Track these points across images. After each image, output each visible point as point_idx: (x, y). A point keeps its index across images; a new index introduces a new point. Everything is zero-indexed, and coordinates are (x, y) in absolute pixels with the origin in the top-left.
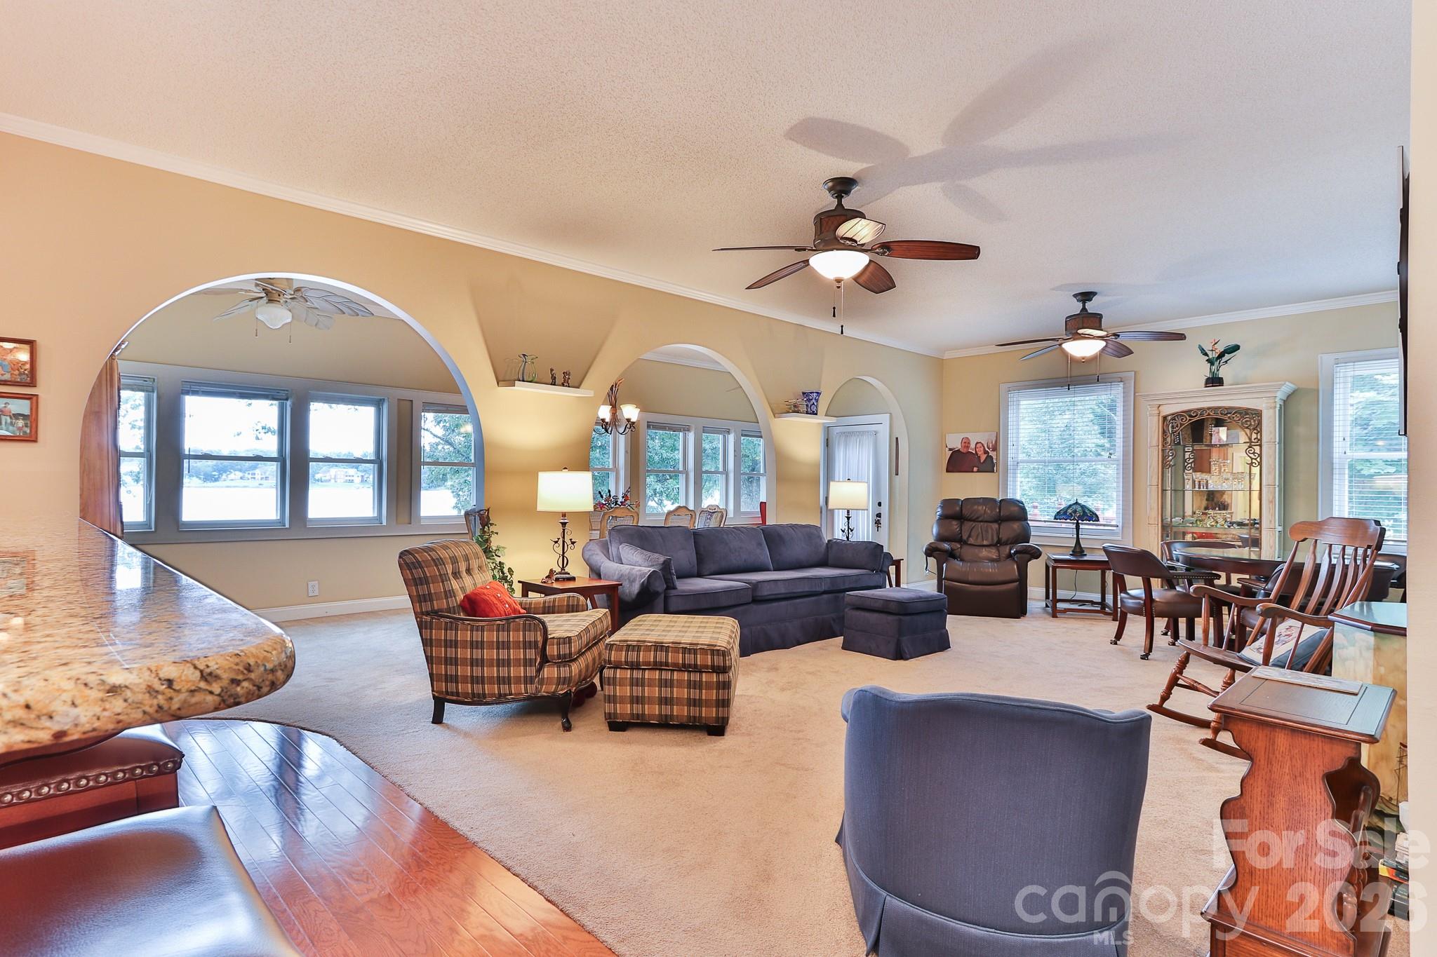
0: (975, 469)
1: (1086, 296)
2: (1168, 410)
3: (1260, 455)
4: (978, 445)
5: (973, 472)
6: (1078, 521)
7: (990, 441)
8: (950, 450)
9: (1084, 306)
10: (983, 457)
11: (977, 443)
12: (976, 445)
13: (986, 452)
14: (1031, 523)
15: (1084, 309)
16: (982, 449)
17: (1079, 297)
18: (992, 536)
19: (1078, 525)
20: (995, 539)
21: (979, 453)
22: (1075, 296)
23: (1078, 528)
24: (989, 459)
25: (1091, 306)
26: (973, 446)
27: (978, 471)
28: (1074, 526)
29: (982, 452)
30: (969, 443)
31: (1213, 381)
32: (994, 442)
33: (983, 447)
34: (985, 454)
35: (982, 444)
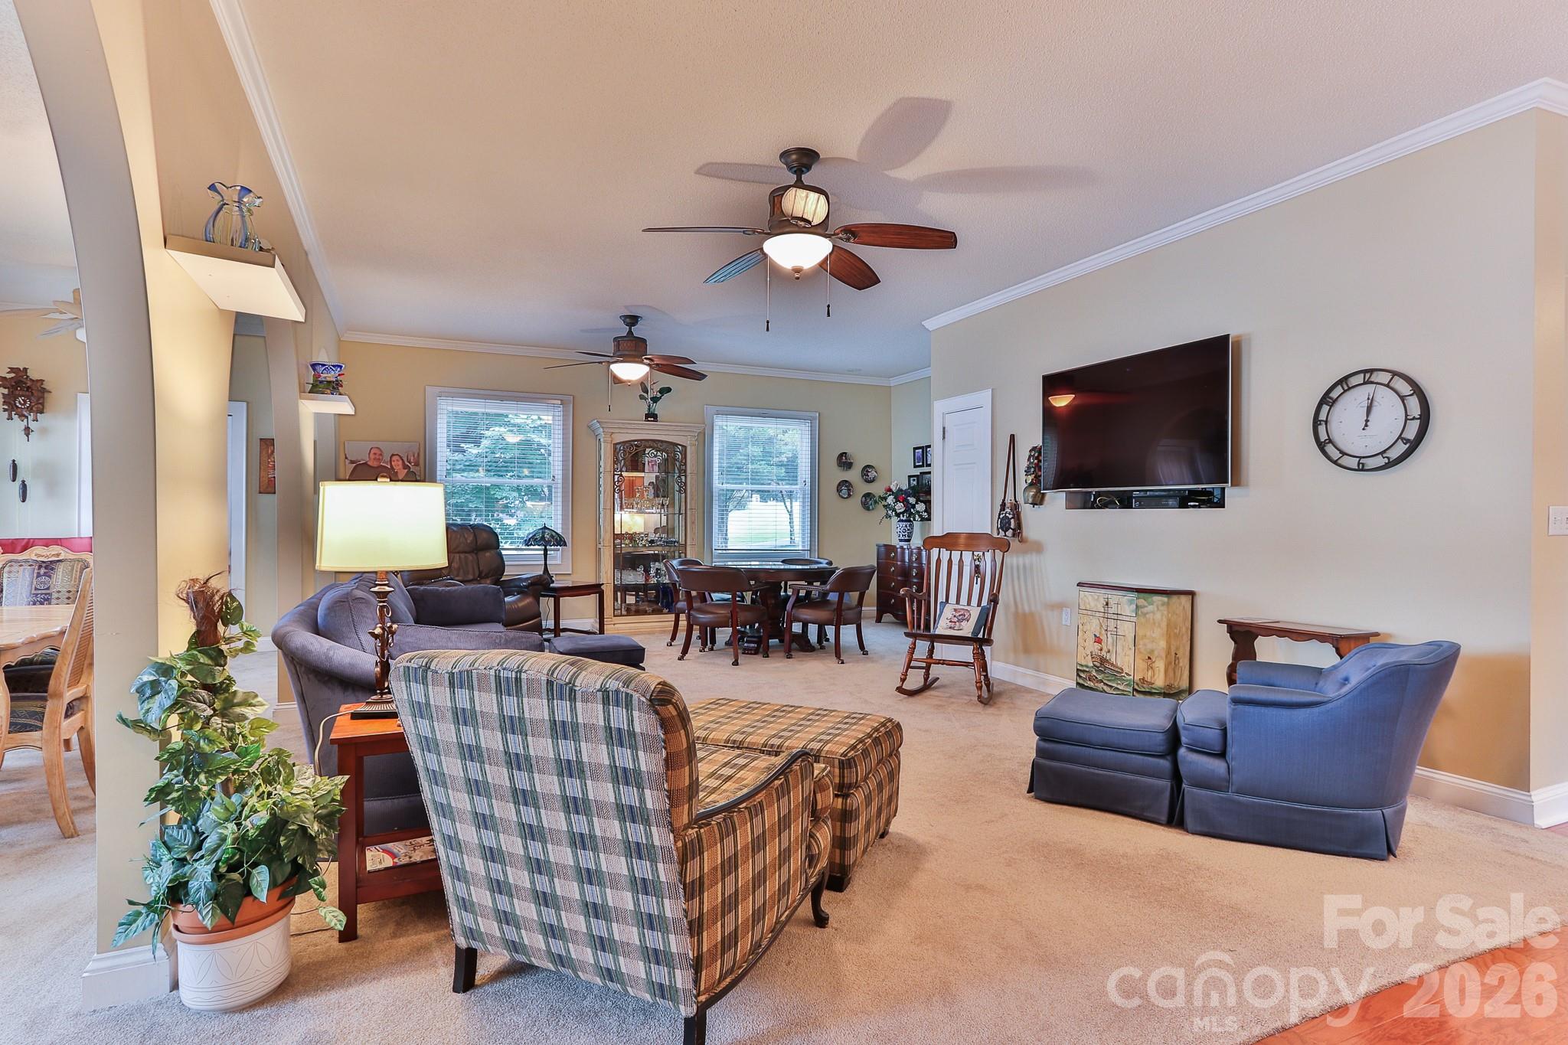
1: (632, 320)
2: (620, 438)
3: (685, 484)
4: (394, 458)
6: (546, 547)
8: (352, 462)
9: (630, 329)
10: (403, 473)
11: (393, 455)
12: (391, 458)
14: (504, 552)
15: (630, 332)
16: (400, 462)
17: (628, 320)
18: (473, 569)
19: (546, 550)
20: (477, 574)
21: (396, 469)
22: (620, 317)
23: (546, 555)
24: (410, 475)
25: (638, 331)
26: (386, 458)
28: (542, 552)
29: (401, 466)
30: (381, 455)
31: (651, 416)
32: (416, 455)
33: (402, 460)
34: (404, 468)
35: (401, 458)
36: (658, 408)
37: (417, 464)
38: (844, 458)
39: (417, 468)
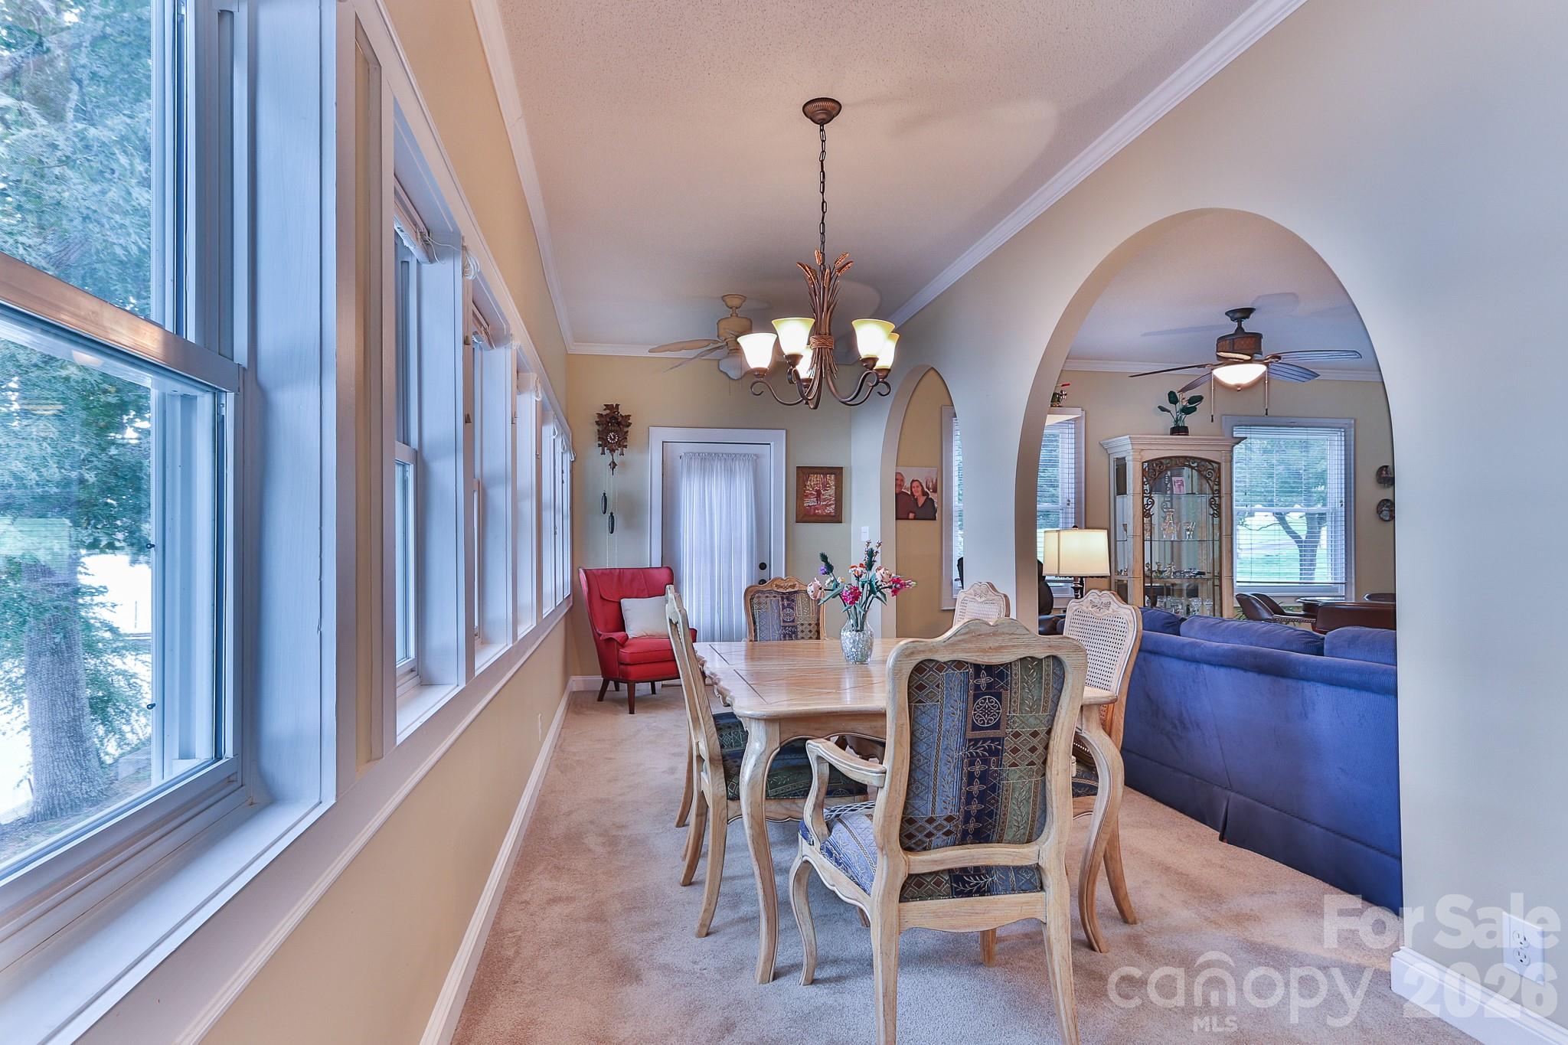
0: (911, 515)
1: (1240, 314)
2: (1148, 455)
3: (1220, 507)
4: (915, 484)
5: (908, 519)
7: (930, 480)
9: (1239, 324)
10: (921, 500)
11: (913, 481)
12: (912, 484)
13: (925, 494)
15: (1240, 328)
16: (920, 489)
17: (1237, 313)
21: (916, 494)
22: (1227, 314)
24: (929, 502)
25: (1249, 326)
26: (907, 484)
27: (915, 519)
29: (920, 493)
30: (902, 480)
31: (1179, 430)
32: (934, 481)
33: (922, 486)
34: (923, 495)
35: (920, 483)
36: (1188, 421)
37: (935, 491)
38: (1384, 472)
39: (936, 495)
